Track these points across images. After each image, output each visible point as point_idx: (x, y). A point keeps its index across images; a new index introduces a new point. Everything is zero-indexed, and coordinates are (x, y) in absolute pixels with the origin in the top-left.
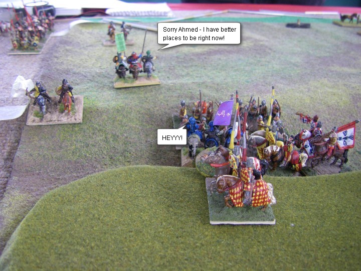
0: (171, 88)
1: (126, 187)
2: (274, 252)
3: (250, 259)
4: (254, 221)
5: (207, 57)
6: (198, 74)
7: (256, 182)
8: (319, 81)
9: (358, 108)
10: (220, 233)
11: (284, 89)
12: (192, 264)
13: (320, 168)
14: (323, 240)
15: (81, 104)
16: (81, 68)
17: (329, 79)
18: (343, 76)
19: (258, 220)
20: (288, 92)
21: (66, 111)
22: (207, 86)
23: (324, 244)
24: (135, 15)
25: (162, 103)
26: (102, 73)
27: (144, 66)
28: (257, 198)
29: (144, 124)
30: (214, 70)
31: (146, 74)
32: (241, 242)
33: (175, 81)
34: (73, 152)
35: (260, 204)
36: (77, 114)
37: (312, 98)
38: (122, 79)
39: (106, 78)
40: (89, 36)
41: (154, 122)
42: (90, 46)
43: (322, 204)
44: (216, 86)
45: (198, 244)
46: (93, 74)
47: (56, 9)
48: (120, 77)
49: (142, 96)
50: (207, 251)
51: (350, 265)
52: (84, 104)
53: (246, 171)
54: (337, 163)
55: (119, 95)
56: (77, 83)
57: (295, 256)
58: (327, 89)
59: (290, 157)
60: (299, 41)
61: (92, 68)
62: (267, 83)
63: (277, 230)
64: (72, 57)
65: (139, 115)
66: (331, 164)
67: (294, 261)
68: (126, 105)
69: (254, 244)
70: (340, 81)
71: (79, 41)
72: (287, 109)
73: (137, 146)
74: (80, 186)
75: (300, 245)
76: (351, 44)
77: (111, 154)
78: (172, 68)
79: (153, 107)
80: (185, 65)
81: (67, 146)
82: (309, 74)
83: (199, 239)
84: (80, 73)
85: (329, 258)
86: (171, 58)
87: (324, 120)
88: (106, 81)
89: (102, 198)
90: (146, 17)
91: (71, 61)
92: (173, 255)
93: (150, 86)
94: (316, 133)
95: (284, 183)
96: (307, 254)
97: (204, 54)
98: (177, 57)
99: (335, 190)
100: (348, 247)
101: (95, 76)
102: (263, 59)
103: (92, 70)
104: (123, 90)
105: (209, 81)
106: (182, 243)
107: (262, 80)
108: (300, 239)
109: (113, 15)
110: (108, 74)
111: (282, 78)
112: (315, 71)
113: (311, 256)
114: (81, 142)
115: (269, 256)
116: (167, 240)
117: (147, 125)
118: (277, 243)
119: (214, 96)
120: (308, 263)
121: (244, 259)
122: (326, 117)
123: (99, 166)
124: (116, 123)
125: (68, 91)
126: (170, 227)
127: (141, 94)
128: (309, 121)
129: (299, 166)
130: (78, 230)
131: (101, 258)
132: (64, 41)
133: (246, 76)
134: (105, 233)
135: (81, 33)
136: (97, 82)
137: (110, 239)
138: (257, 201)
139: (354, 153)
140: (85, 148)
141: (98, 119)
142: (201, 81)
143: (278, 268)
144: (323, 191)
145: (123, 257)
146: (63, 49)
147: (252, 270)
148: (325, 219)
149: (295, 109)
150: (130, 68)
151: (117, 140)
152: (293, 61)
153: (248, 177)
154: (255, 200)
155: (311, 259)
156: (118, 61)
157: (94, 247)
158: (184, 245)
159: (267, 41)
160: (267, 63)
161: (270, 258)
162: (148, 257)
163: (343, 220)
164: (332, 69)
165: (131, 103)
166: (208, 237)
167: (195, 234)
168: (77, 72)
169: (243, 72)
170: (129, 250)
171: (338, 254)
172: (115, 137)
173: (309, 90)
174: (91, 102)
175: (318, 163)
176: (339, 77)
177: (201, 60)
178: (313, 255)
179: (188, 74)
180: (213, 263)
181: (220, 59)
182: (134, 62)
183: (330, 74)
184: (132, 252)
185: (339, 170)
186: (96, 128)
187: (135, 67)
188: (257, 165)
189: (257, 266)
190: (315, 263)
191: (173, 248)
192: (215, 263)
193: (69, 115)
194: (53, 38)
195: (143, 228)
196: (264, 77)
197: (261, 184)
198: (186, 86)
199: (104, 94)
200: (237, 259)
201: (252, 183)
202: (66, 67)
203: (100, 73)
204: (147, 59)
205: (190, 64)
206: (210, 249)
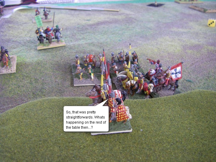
0: (72, 47)
1: (40, 112)
2: (129, 149)
3: (114, 154)
4: (119, 131)
5: (96, 27)
6: (89, 37)
7: (118, 107)
8: (163, 38)
9: (186, 53)
10: (96, 138)
11: (142, 44)
12: (77, 160)
13: (162, 92)
14: (160, 138)
15: (15, 61)
16: (18, 38)
17: (170, 36)
18: (178, 34)
19: (121, 130)
20: (144, 46)
21: (5, 66)
22: (94, 45)
23: (160, 141)
24: (54, 2)
25: (65, 57)
26: (31, 40)
27: (55, 35)
28: (120, 116)
29: (55, 71)
30: (100, 34)
31: (56, 40)
32: (109, 143)
33: (75, 43)
34: (10, 92)
35: (122, 120)
36: (12, 67)
37: (159, 48)
38: (42, 44)
39: (33, 43)
40: (25, 17)
41: (61, 69)
42: (25, 23)
43: (161, 116)
44: (100, 45)
45: (82, 147)
46: (25, 41)
47: (5, 1)
48: (41, 43)
49: (54, 53)
50: (87, 151)
51: (175, 154)
52: (17, 60)
53: (111, 100)
54: (172, 88)
55: (40, 54)
56: (14, 47)
57: (142, 150)
58: (168, 42)
59: (142, 87)
60: (154, 14)
61: (25, 37)
62: (131, 41)
63: (132, 134)
64: (12, 31)
65: (52, 65)
66: (169, 89)
67: (141, 154)
68: (43, 59)
69: (117, 144)
70: (176, 37)
71: (18, 21)
72: (143, 56)
73: (49, 85)
74: (11, 114)
75: (145, 143)
76: (185, 14)
77: (34, 91)
78: (74, 35)
79: (60, 59)
80: (82, 32)
81: (6, 88)
82: (158, 34)
83: (83, 143)
84: (17, 41)
85: (163, 150)
86: (74, 28)
87: (166, 62)
88: (33, 45)
89: (24, 120)
90: (61, 4)
91: (12, 34)
92: (66, 154)
93: (59, 47)
94: (159, 71)
95: (138, 103)
96: (149, 149)
97: (95, 25)
98: (78, 28)
99: (169, 106)
100: (175, 142)
101: (26, 42)
102: (130, 26)
103: (25, 38)
104: (43, 51)
105: (96, 41)
106: (72, 146)
107: (129, 39)
108: (146, 139)
109: (41, 3)
110: (34, 41)
111: (141, 37)
112: (162, 32)
113: (152, 150)
114: (15, 85)
115: (125, 152)
116: (62, 145)
117: (56, 71)
118: (131, 143)
119: (98, 51)
120: (149, 155)
121: (110, 154)
122: (167, 60)
123: (26, 99)
124: (37, 71)
125: (5, 54)
126: (65, 137)
127: (54, 52)
128: (155, 63)
129: (149, 92)
130: (7, 142)
131: (20, 159)
132: (8, 21)
133: (119, 37)
134: (24, 143)
135: (20, 16)
136: (27, 46)
137: (27, 147)
138: (119, 118)
139: (183, 81)
140: (18, 89)
141: (26, 70)
142: (91, 42)
143: (130, 159)
144: (162, 107)
145: (34, 158)
146: (7, 26)
147: (114, 161)
148: (162, 125)
149: (148, 56)
150: (46, 37)
151: (37, 82)
152: (148, 26)
153: (112, 104)
154: (118, 117)
155: (151, 152)
156: (38, 33)
157: (16, 153)
158: (73, 148)
159: (134, 15)
160: (133, 28)
161: (126, 153)
162: (50, 157)
163: (173, 125)
164: (172, 30)
165: (47, 58)
166: (88, 142)
167: (80, 140)
168: (15, 40)
169: (118, 35)
170: (39, 153)
171: (169, 147)
172: (36, 80)
173: (157, 43)
174: (22, 59)
175: (160, 89)
176: (176, 35)
177: (92, 29)
178: (153, 149)
179: (83, 38)
180: (90, 158)
181: (104, 27)
182: (49, 33)
183: (171, 33)
184: (40, 154)
185: (173, 92)
186: (25, 76)
187: (49, 36)
188: (119, 95)
189: (117, 159)
190: (154, 154)
191: (66, 150)
192: (92, 158)
193: (7, 68)
194: (3, 20)
195: (48, 138)
196: (130, 37)
197: (121, 107)
198: (81, 46)
199: (31, 53)
200: (106, 155)
201: (116, 108)
202: (8, 38)
203: (29, 40)
204: (57, 30)
205: (86, 32)
206: (89, 149)
